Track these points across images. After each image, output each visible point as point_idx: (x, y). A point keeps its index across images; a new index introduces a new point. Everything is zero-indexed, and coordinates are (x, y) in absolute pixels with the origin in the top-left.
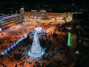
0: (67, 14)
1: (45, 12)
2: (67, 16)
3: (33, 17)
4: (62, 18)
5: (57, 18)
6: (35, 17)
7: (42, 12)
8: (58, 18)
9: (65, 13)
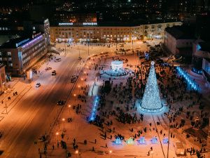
0: (147, 28)
1: (94, 25)
2: (146, 32)
3: (64, 40)
4: (135, 38)
5: (125, 39)
6: (70, 40)
7: (87, 26)
8: (128, 39)
9: (142, 26)
